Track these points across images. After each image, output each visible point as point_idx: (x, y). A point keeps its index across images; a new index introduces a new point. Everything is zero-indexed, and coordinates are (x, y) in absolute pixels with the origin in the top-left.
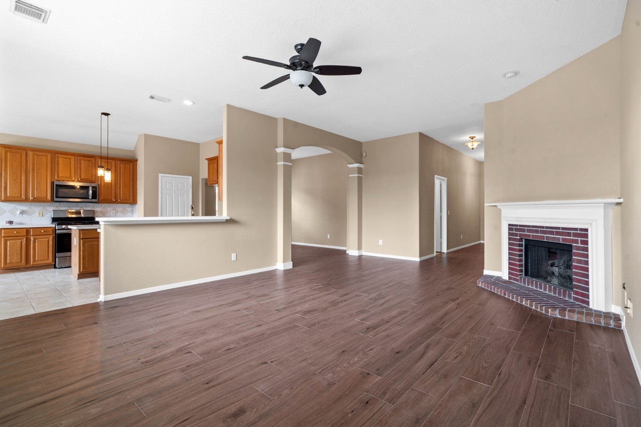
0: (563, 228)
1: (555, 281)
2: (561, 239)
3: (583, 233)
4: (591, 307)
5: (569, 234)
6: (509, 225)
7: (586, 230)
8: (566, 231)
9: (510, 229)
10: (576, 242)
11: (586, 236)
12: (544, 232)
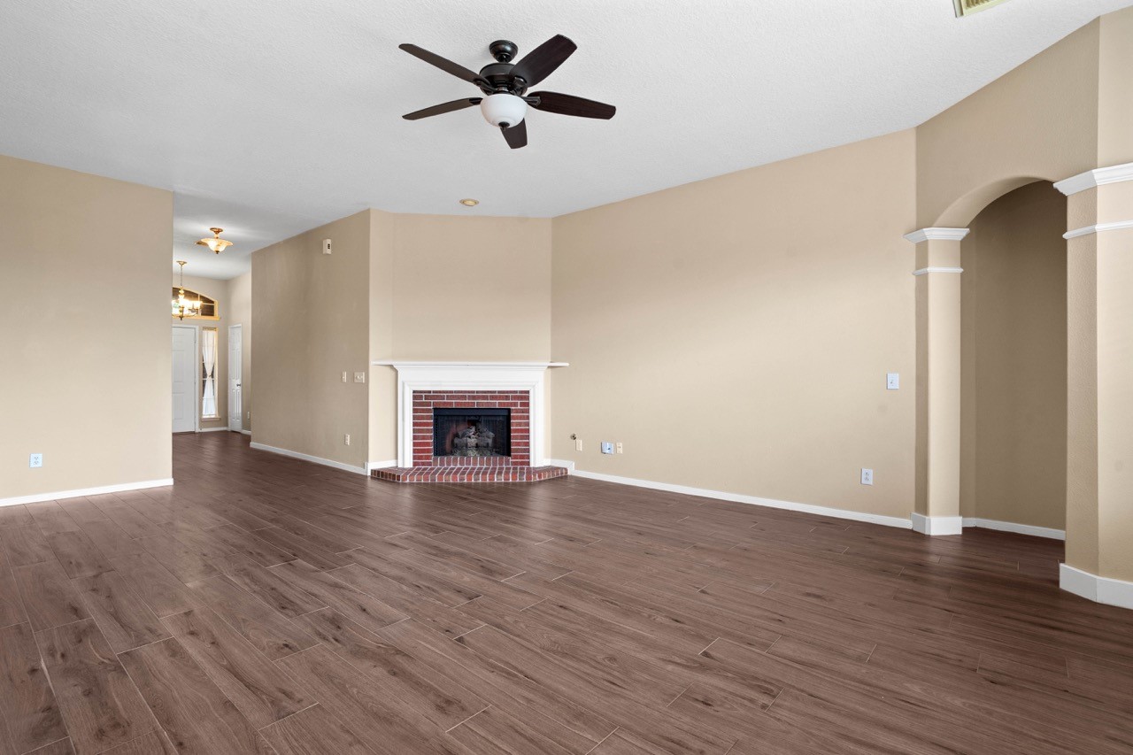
0: (499, 392)
1: (472, 453)
2: (497, 403)
3: (524, 397)
4: (532, 465)
5: (507, 398)
6: (414, 392)
7: (528, 392)
8: (504, 395)
9: (414, 397)
10: (515, 404)
11: (528, 398)
12: (474, 398)
